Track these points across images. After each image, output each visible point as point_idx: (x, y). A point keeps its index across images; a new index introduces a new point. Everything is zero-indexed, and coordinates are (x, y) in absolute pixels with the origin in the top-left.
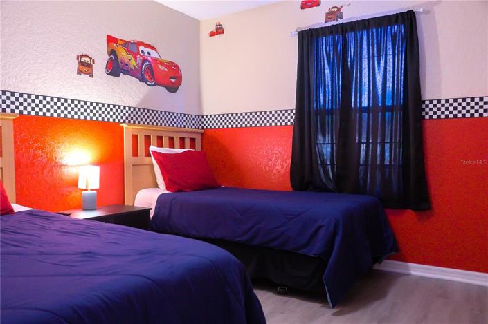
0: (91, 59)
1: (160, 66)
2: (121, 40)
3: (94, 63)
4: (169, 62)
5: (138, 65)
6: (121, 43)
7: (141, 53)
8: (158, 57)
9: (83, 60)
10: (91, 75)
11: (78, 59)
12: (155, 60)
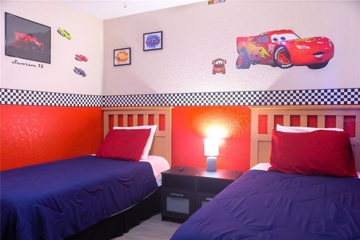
0: (223, 60)
1: (299, 47)
2: (251, 37)
3: (226, 63)
4: (312, 39)
5: (269, 53)
6: (250, 39)
7: (273, 41)
8: (297, 38)
9: (217, 63)
10: (224, 72)
11: (213, 64)
12: (292, 42)
